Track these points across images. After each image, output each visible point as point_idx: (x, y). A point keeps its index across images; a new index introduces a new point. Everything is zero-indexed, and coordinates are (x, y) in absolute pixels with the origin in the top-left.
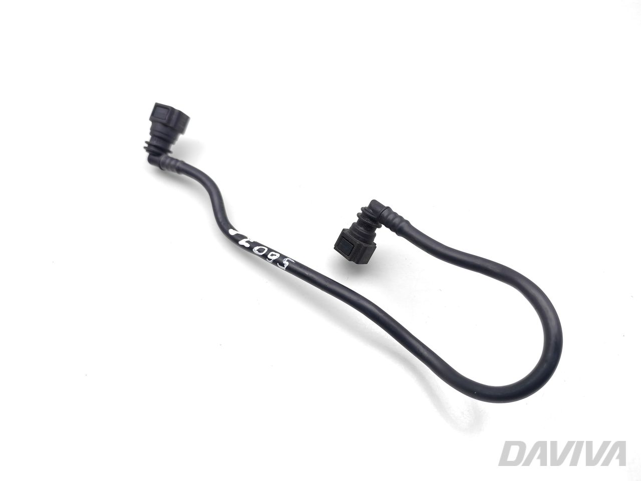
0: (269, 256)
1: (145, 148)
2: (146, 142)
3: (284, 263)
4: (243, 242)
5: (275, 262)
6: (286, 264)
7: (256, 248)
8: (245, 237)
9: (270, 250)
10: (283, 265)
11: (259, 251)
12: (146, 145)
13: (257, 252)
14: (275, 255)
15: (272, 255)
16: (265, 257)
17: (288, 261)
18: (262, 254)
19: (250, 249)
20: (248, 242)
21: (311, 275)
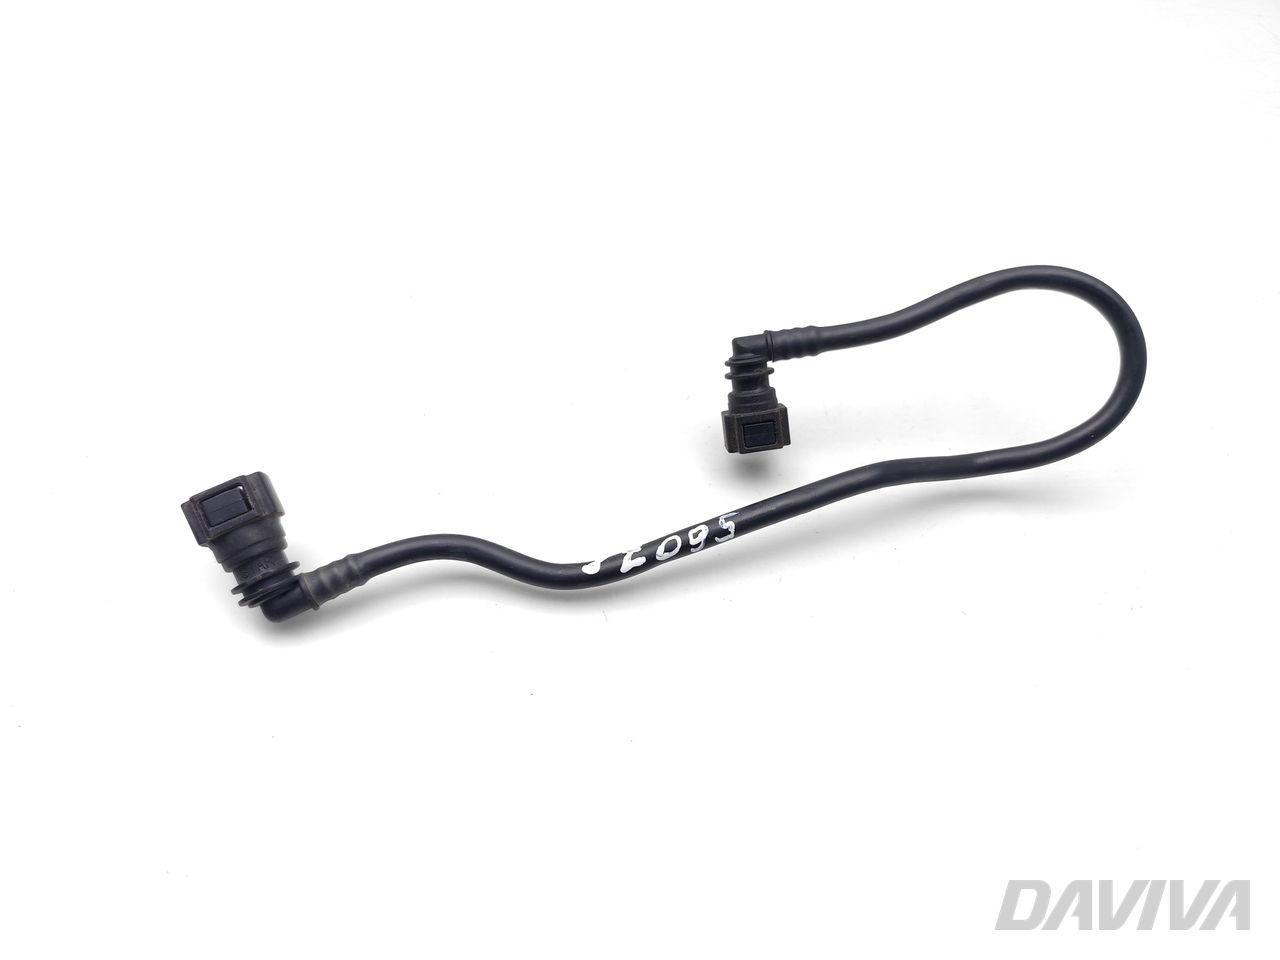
0: (693, 542)
1: (242, 603)
2: (235, 591)
3: (725, 528)
4: (627, 565)
5: (710, 541)
6: (730, 525)
7: (661, 549)
8: (622, 556)
9: (683, 533)
10: (726, 532)
11: (668, 549)
12: (240, 596)
13: (668, 555)
14: (701, 531)
15: (695, 536)
16: (687, 549)
17: (727, 520)
18: (677, 550)
19: (652, 561)
20: (635, 556)
21: (780, 504)
